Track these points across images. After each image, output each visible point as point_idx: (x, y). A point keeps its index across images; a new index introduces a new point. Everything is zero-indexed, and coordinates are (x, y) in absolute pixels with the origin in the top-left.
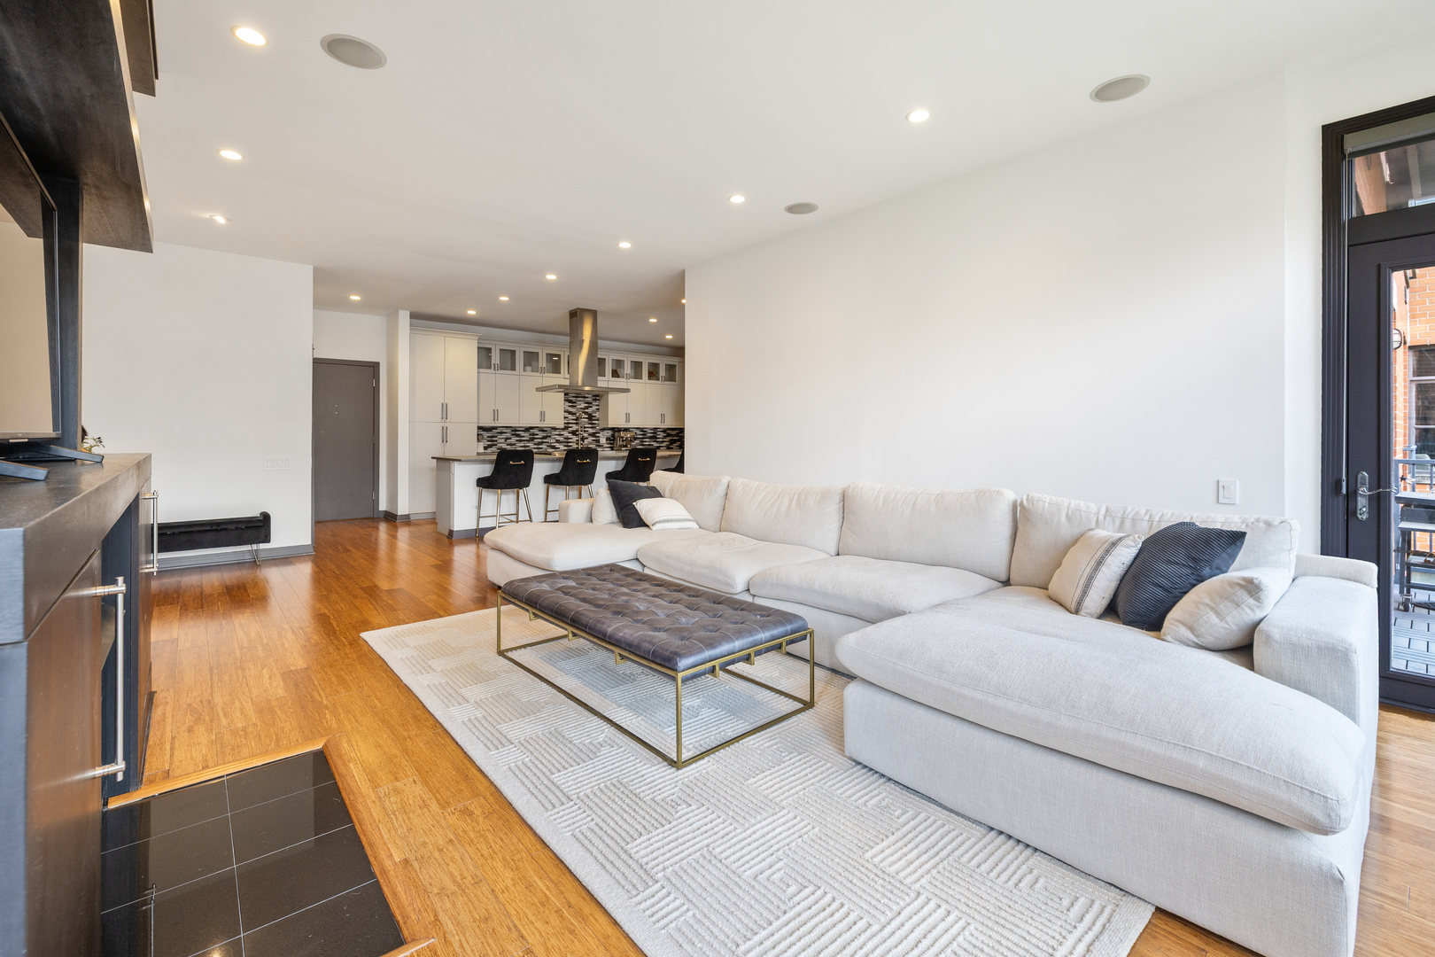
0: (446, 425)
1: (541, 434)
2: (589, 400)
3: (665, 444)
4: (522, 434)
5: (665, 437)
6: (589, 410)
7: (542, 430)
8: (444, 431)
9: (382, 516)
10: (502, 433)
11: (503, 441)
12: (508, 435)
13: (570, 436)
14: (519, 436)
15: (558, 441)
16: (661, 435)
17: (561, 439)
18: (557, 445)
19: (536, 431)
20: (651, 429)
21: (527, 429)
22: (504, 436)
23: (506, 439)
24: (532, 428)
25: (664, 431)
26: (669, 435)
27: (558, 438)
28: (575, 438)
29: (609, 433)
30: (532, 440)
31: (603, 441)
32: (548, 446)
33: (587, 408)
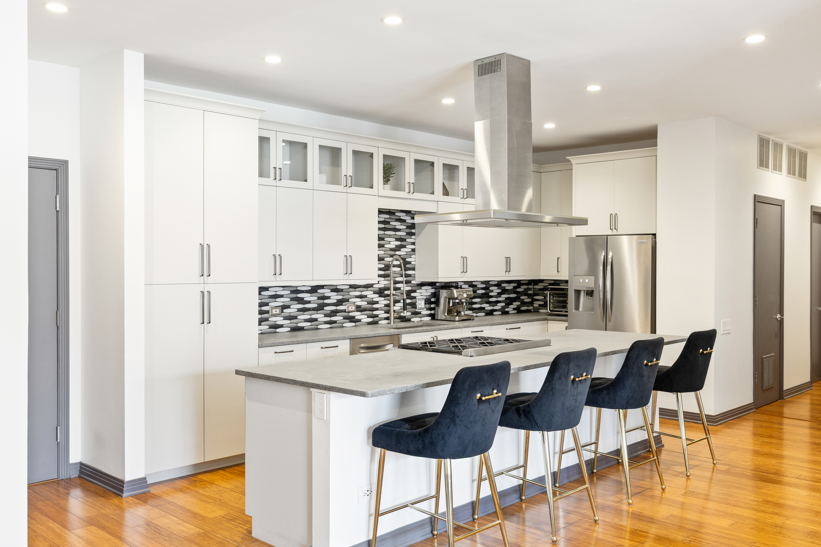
0: (207, 288)
1: (335, 297)
2: (402, 234)
3: (499, 306)
4: (307, 297)
5: (499, 294)
6: (403, 252)
7: (335, 290)
8: (205, 298)
9: (74, 474)
10: (276, 296)
11: (278, 311)
12: (286, 300)
13: (376, 297)
14: (301, 301)
15: (359, 309)
16: (495, 291)
17: (363, 303)
18: (358, 315)
19: (326, 292)
20: (483, 282)
21: (314, 290)
22: (280, 302)
23: (284, 307)
24: (322, 287)
25: (499, 284)
26: (504, 291)
27: (359, 302)
28: (382, 302)
29: (427, 291)
30: (320, 308)
31: (421, 304)
32: (345, 318)
33: (398, 248)
